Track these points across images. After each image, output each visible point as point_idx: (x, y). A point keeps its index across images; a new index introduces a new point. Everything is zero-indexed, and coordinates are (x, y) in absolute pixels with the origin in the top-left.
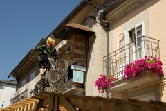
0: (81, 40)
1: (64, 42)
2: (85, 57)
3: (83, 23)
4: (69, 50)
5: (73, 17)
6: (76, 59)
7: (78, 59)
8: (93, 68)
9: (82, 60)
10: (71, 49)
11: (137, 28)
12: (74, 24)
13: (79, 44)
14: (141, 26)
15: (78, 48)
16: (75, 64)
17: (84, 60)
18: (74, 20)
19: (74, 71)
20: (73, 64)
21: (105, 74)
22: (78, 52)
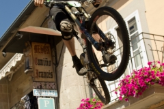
0: (43, 50)
1: (18, 57)
2: (54, 74)
3: (43, 25)
4: (28, 68)
5: (27, 18)
6: (41, 79)
7: (44, 79)
8: (68, 91)
9: (49, 80)
10: (31, 65)
11: (129, 22)
12: (30, 28)
13: (42, 56)
14: (134, 19)
15: (41, 63)
16: (40, 88)
17: (53, 80)
18: (29, 21)
19: (39, 99)
20: (38, 88)
21: (89, 97)
22: (42, 69)
